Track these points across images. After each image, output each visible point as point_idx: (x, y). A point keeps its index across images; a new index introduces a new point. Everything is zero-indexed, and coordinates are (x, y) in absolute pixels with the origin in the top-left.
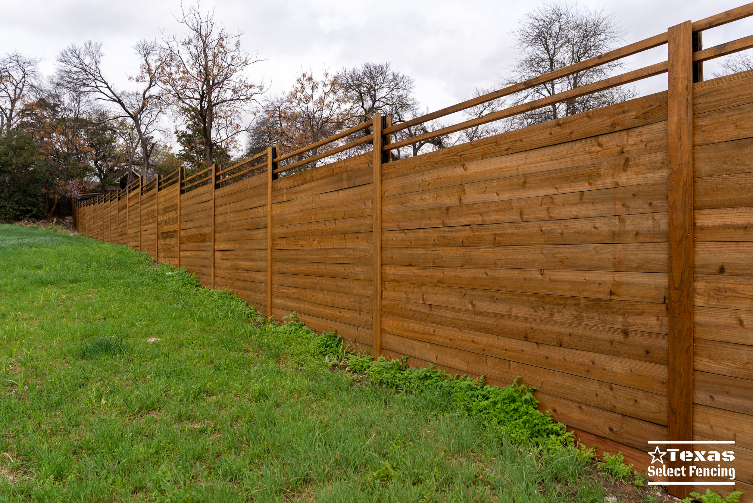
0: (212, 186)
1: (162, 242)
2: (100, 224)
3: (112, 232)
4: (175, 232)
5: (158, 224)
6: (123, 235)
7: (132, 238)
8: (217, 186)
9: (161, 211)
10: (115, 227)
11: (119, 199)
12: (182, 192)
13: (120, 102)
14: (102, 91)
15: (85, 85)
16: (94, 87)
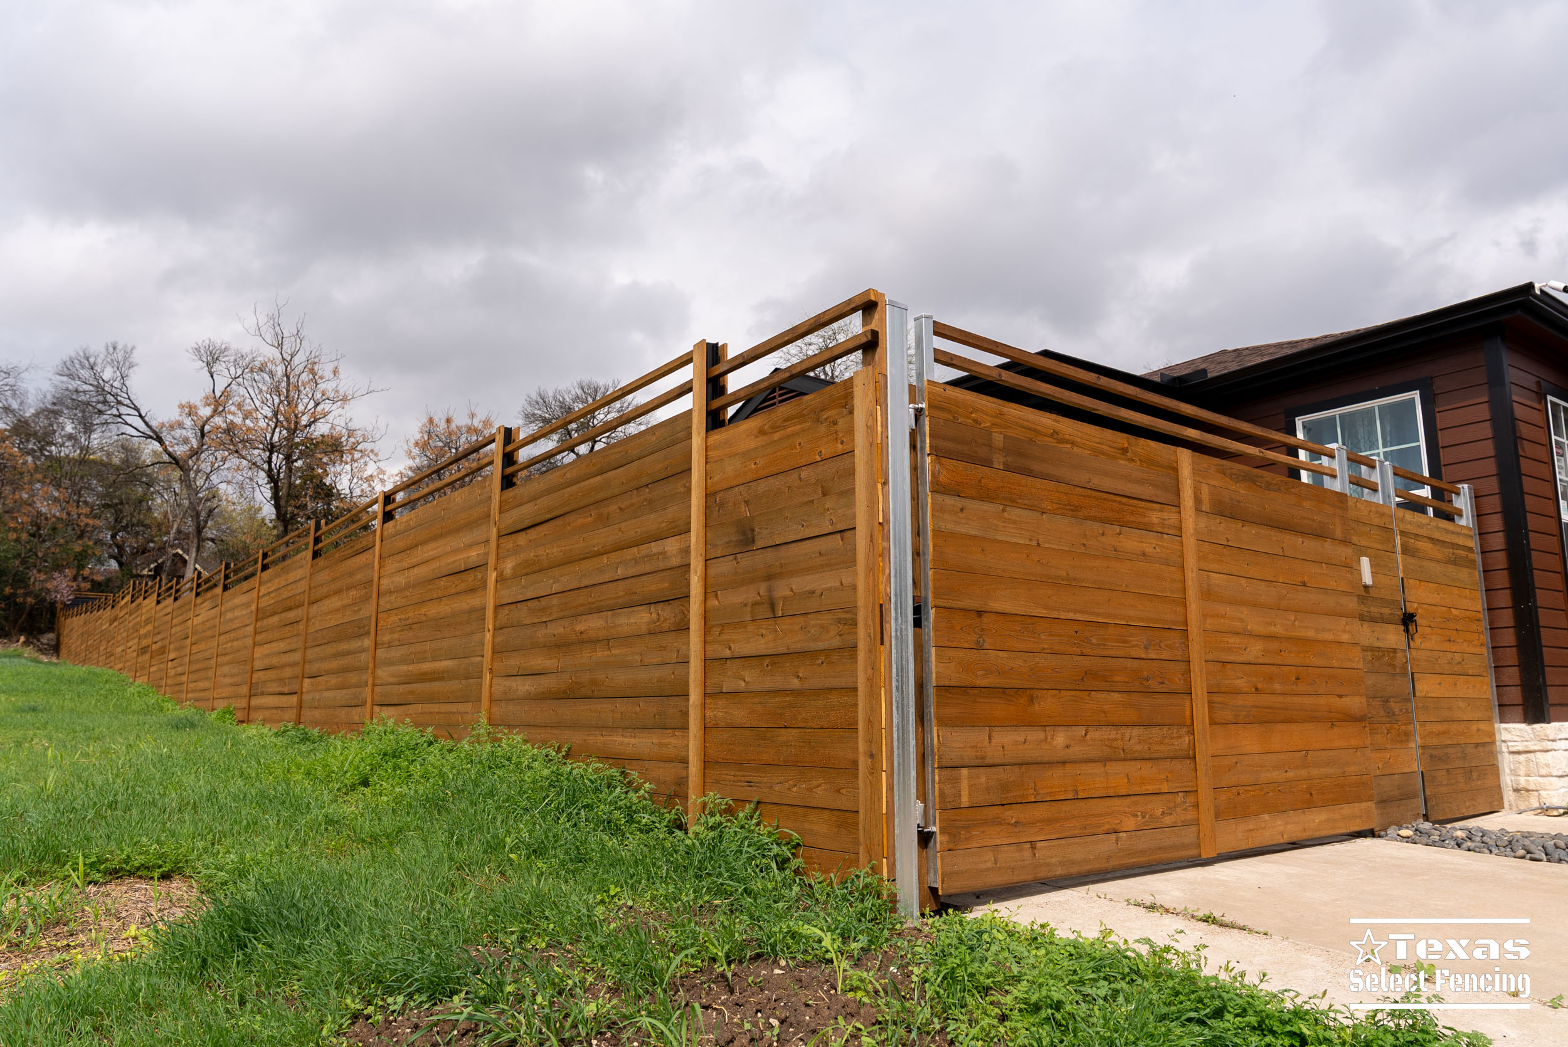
1: (140, 659)
2: (89, 643)
3: (101, 653)
4: (149, 646)
5: (139, 639)
6: (110, 656)
7: (119, 658)
9: (143, 624)
10: (104, 647)
11: (112, 607)
12: (158, 603)
13: (160, 440)
14: (129, 422)
15: (100, 412)
16: (115, 416)
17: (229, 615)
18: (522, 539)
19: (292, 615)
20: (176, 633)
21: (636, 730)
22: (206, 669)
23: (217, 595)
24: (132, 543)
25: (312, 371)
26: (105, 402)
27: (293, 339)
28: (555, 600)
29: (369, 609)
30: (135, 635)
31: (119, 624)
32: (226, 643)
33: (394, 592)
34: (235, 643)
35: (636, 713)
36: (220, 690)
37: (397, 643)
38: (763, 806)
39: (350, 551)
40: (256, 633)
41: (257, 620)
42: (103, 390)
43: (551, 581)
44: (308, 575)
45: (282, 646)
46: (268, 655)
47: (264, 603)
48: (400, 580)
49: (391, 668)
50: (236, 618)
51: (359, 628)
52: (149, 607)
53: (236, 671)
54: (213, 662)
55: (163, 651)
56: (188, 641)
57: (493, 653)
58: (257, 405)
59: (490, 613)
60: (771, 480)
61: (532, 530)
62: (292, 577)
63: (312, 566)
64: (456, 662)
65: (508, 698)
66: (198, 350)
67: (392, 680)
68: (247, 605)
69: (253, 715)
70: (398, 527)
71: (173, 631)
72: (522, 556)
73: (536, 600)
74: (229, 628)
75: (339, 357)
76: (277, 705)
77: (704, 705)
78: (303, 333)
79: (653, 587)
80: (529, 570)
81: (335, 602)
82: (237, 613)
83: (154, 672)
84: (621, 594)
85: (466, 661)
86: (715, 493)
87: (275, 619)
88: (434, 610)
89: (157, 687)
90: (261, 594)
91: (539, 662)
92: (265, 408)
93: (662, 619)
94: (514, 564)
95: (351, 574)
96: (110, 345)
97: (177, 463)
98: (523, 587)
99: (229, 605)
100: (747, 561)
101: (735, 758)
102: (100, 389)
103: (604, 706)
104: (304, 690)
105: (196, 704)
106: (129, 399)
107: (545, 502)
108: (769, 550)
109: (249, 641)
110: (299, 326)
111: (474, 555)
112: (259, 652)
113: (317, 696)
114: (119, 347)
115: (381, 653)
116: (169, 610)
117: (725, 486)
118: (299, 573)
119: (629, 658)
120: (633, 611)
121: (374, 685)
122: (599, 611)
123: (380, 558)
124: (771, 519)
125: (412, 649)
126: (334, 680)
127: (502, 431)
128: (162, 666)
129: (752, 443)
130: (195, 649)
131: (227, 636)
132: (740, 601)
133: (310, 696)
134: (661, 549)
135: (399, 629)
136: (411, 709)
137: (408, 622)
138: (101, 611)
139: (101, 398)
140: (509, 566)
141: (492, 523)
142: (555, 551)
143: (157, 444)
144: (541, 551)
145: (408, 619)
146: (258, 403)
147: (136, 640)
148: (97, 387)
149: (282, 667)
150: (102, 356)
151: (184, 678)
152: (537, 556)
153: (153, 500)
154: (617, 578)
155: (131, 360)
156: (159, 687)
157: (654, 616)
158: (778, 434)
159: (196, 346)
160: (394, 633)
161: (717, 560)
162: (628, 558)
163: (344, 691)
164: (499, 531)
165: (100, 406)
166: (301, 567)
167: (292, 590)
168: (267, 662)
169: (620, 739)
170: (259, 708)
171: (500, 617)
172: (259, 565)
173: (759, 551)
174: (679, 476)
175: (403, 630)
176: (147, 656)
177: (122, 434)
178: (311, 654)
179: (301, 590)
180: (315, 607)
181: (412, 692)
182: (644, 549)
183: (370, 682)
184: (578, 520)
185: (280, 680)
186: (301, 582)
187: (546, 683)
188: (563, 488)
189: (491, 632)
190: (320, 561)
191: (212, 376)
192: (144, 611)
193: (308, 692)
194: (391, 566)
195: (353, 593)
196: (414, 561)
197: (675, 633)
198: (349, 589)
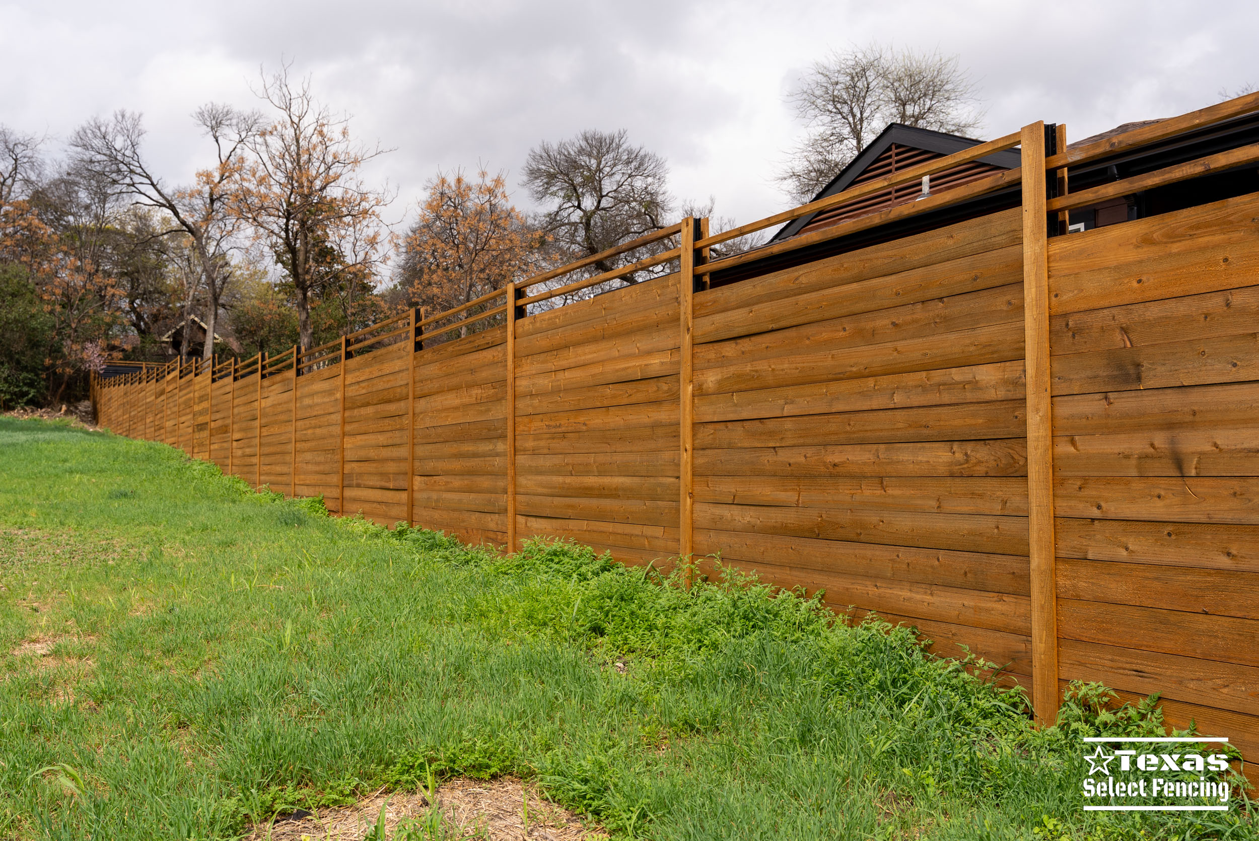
0: (231, 378)
1: (197, 435)
2: (133, 414)
3: (147, 426)
4: (207, 423)
5: (194, 415)
6: (159, 429)
7: (171, 432)
8: (235, 379)
9: (197, 400)
10: (151, 419)
11: (157, 381)
12: (214, 381)
13: (172, 208)
14: (143, 191)
15: (115, 182)
16: (129, 185)
17: (307, 401)
18: (729, 349)
19: (392, 408)
20: (239, 414)
21: (934, 587)
22: (283, 453)
23: (291, 379)
24: (147, 310)
25: (321, 133)
26: (119, 171)
27: (300, 100)
28: (788, 424)
29: (502, 411)
30: (188, 411)
31: (167, 399)
32: (306, 429)
33: (537, 395)
34: (318, 431)
35: (932, 567)
36: (302, 477)
37: (546, 451)
38: (1166, 703)
39: (468, 346)
40: (344, 422)
41: (344, 410)
42: (116, 159)
43: (782, 402)
44: (411, 368)
45: (381, 439)
46: (362, 447)
47: (352, 392)
48: (545, 382)
49: (539, 478)
50: (317, 404)
51: (489, 430)
52: (203, 384)
53: (321, 458)
54: (291, 447)
55: (224, 430)
56: (257, 423)
57: (693, 475)
58: (271, 172)
59: (686, 431)
60: (1172, 304)
61: (747, 340)
62: (387, 368)
63: (415, 358)
64: (636, 480)
65: (717, 527)
66: (201, 114)
67: (540, 490)
68: (330, 392)
69: (348, 506)
70: (538, 325)
71: (236, 411)
72: (732, 370)
73: (757, 422)
74: (308, 415)
75: (348, 117)
76: (379, 500)
77: (1055, 572)
78: (310, 94)
79: (958, 422)
80: (743, 386)
81: (452, 400)
82: (317, 400)
83: (215, 450)
84: (901, 425)
85: (652, 480)
86: (1065, 315)
87: (370, 410)
88: (597, 420)
89: (221, 465)
90: (347, 383)
91: (765, 491)
92: (279, 173)
93: (973, 460)
94: (719, 377)
95: (472, 371)
96: (118, 113)
97: (190, 231)
98: (736, 405)
99: (306, 390)
100: (1125, 403)
101: (1112, 639)
102: (113, 159)
103: (877, 553)
104: (415, 488)
105: (273, 487)
106: (141, 167)
107: (765, 309)
108: (1169, 391)
109: (337, 430)
110: (306, 86)
111: (656, 364)
112: (349, 443)
113: (434, 496)
114: (127, 115)
115: (521, 459)
116: (228, 389)
117: (1084, 306)
118: (397, 365)
119: (919, 502)
120: (923, 447)
121: (516, 493)
122: (862, 443)
123: (515, 357)
124: (1174, 354)
125: (569, 459)
126: (457, 482)
127: (691, 223)
128: (225, 445)
129: (1132, 255)
130: (265, 432)
131: (307, 422)
132: (1116, 451)
133: (425, 495)
134: (969, 377)
135: (548, 436)
136: (572, 524)
137: (560, 430)
138: (144, 383)
139: (114, 167)
140: (711, 379)
141: (683, 328)
142: (786, 366)
143: (170, 211)
144: (762, 366)
145: (560, 426)
146: (271, 168)
147: (190, 416)
148: (110, 156)
149: (386, 460)
150: (112, 125)
151: (255, 460)
152: (756, 371)
153: (166, 267)
154: (892, 406)
155: (140, 127)
156: (223, 465)
157: (959, 456)
158: (1178, 244)
159: (199, 110)
160: (541, 439)
161: (1070, 398)
162: (910, 383)
163: (472, 496)
164: (693, 338)
165: (114, 175)
166: (400, 358)
167: (388, 381)
168: (362, 454)
169: (906, 594)
170: (355, 500)
171: (700, 436)
172: (343, 352)
173: (1150, 392)
174: (997, 290)
175: (553, 438)
176: (205, 434)
177: (137, 203)
178: (420, 451)
179: (402, 383)
180: (423, 401)
181: (572, 506)
182: (938, 376)
183: (510, 490)
184: (825, 333)
185: (382, 475)
186: (401, 374)
187: (776, 517)
188: (795, 295)
189: (690, 452)
190: (427, 354)
191: (217, 141)
192: (197, 387)
193: (421, 490)
194: (529, 367)
195: (476, 391)
196: (564, 363)
197: (998, 480)
198: (470, 386)
